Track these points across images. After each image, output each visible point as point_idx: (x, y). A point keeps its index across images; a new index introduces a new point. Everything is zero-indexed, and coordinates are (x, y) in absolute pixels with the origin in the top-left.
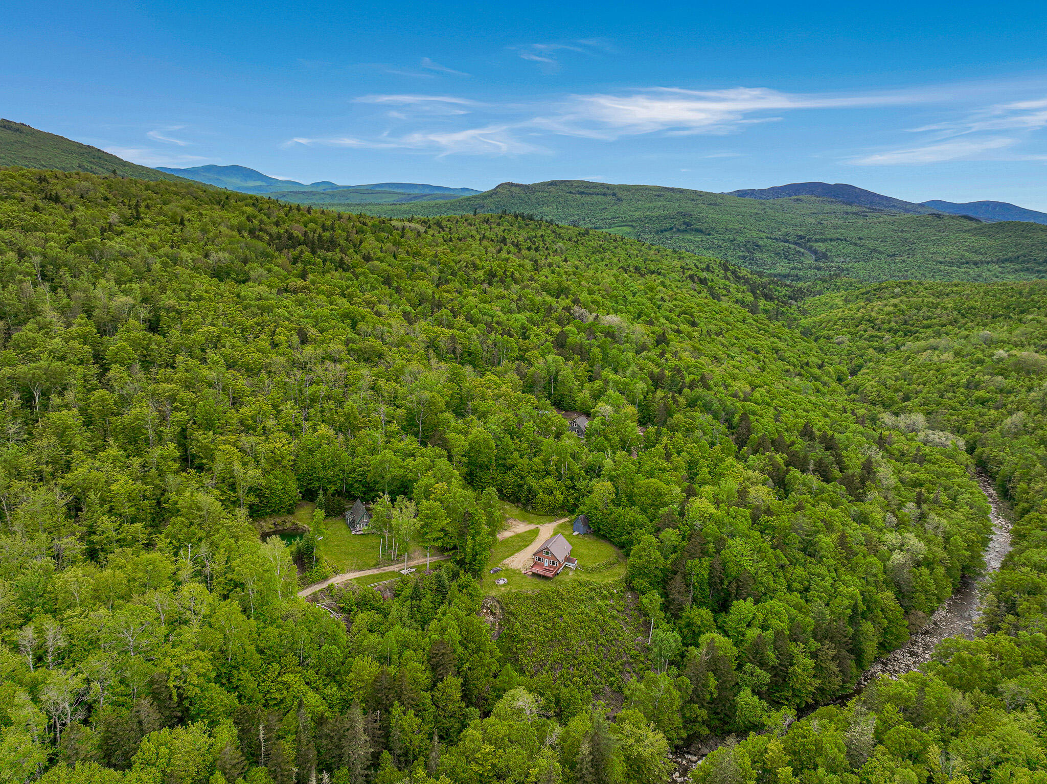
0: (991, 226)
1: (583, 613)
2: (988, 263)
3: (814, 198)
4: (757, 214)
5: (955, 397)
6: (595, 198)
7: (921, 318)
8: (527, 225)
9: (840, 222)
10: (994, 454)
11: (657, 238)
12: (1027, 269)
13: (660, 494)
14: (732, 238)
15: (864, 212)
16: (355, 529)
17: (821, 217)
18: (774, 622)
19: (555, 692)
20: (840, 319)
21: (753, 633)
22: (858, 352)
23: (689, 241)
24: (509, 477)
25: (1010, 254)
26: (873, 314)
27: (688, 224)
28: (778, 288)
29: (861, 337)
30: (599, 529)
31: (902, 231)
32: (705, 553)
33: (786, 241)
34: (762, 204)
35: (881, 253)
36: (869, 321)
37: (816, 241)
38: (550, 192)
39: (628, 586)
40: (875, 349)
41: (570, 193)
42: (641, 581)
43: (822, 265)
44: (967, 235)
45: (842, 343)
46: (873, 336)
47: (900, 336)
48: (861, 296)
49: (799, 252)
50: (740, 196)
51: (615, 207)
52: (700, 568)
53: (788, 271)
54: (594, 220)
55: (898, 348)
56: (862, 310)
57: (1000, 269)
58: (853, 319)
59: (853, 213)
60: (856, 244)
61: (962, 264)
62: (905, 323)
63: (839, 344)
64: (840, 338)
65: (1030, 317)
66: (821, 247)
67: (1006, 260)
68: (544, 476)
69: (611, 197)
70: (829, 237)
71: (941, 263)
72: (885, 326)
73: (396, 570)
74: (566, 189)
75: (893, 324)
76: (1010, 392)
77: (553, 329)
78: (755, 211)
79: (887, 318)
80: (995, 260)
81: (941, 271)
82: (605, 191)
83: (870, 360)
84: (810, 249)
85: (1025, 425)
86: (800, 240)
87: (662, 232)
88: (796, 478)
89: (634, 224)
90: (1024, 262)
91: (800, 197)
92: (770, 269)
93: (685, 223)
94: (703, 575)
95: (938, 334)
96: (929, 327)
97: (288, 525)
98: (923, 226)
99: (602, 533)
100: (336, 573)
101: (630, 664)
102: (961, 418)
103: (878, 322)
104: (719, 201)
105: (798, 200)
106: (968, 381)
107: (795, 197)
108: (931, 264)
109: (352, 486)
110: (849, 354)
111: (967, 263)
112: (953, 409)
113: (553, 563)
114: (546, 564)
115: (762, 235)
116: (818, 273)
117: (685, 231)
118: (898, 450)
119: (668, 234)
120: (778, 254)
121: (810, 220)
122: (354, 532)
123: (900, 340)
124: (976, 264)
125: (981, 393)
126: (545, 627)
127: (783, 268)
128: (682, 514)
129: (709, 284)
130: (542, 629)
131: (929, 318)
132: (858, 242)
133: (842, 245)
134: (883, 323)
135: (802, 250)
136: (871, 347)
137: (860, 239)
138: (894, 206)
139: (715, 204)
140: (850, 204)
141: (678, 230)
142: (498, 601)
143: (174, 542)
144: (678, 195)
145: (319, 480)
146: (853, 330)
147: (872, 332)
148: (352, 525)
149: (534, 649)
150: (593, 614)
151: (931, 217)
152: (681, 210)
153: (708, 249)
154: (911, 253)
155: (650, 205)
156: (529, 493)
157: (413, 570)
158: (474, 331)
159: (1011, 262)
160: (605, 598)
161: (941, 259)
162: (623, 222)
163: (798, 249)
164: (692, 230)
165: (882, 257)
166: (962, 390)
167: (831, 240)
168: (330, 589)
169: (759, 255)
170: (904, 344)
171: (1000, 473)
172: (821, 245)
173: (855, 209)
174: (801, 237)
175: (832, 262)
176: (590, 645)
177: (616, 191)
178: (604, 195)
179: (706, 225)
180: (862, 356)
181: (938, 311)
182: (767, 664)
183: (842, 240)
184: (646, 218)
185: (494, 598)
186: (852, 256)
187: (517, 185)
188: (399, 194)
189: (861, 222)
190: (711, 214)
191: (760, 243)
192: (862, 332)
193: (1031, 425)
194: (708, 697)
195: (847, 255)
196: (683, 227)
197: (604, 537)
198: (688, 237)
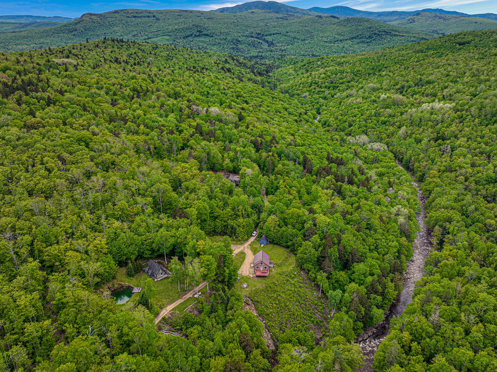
0: (344, 21)
1: (288, 290)
2: (346, 40)
3: (260, 11)
4: (234, 22)
5: (372, 122)
6: (144, 20)
7: (338, 79)
8: (122, 46)
9: (276, 24)
10: (398, 149)
11: (185, 41)
12: (363, 42)
13: (299, 216)
14: (224, 38)
15: (286, 17)
16: (156, 278)
17: (266, 21)
18: (375, 271)
19: (296, 337)
20: (301, 84)
21: (369, 279)
22: (315, 101)
23: (202, 42)
24: (218, 223)
25: (354, 35)
26: (316, 79)
27: (200, 32)
28: (260, 67)
29: (314, 92)
30: (273, 240)
31: (306, 26)
32: (334, 244)
33: (252, 37)
34: (235, 16)
35: (298, 39)
36: (315, 83)
37: (267, 35)
38: (116, 18)
39: (301, 268)
40: (322, 98)
41: (128, 17)
42: (308, 265)
43: (272, 49)
44: (334, 26)
45: (306, 97)
46: (319, 91)
47: (331, 90)
48: (302, 67)
49: (259, 42)
50: (222, 12)
51: (157, 24)
52: (334, 252)
53: (257, 54)
54: (146, 34)
55: (333, 97)
56: (310, 78)
57: (351, 43)
58: (307, 83)
59: (281, 18)
60: (285, 35)
61: (335, 41)
62: (332, 83)
63: (304, 97)
64: (305, 94)
65: (384, 73)
66: (269, 38)
67: (353, 38)
68: (236, 218)
69: (153, 18)
70: (272, 32)
71: (326, 42)
72: (323, 85)
73: (191, 296)
74: (125, 14)
75: (327, 84)
76: (394, 116)
77: (192, 123)
78: (233, 21)
79: (323, 80)
80: (349, 38)
81: (327, 46)
82: (148, 14)
83: (323, 105)
84: (264, 40)
85: (407, 132)
86: (259, 36)
87: (186, 37)
88: (346, 189)
89: (170, 34)
90: (361, 38)
91: (253, 10)
92: (248, 54)
93: (198, 31)
94: (336, 255)
95: (348, 88)
96: (342, 83)
97: (116, 286)
98: (314, 22)
99: (276, 242)
100: (161, 308)
101: (316, 308)
102: (378, 132)
103: (320, 83)
104: (212, 16)
105: (252, 12)
106: (375, 113)
107: (251, 11)
108: (322, 43)
109: (143, 253)
110: (312, 103)
111: (337, 41)
112: (373, 128)
113: (266, 268)
114: (262, 269)
115: (240, 34)
116: (271, 53)
117: (199, 36)
118: (363, 156)
119: (190, 39)
120: (249, 45)
121: (261, 24)
122: (156, 280)
123: (333, 92)
124: (341, 41)
125: (383, 118)
126: (276, 304)
127: (254, 52)
128: (315, 225)
129: (232, 71)
130: (275, 305)
131: (341, 79)
132: (287, 34)
133: (279, 36)
134: (322, 84)
135: (261, 41)
136: (320, 97)
137: (287, 32)
138: (298, 12)
139: (211, 18)
140: (278, 13)
141: (195, 36)
142: (249, 297)
143: (75, 325)
144: (190, 14)
145: (125, 255)
146: (309, 89)
147: (318, 89)
148: (152, 275)
149: (275, 317)
150: (293, 289)
151: (317, 18)
152: (194, 23)
153: (214, 45)
154: (312, 37)
155: (176, 21)
156: (232, 229)
157: (200, 293)
158: (154, 134)
159: (356, 39)
160: (293, 278)
161: (326, 40)
162: (164, 33)
163: (259, 41)
164: (203, 35)
165: (299, 41)
166: (374, 118)
167: (274, 34)
168: (164, 319)
169: (240, 46)
170: (335, 94)
171: (405, 159)
172: (269, 37)
173: (280, 16)
174: (259, 34)
175: (276, 46)
176: (297, 305)
177: (155, 14)
178: (148, 17)
179: (209, 31)
180: (318, 103)
181: (345, 74)
182: (378, 292)
183: (279, 34)
184: (176, 30)
185: (246, 296)
186: (285, 42)
187: (95, 15)
188: (13, 23)
189: (285, 22)
190: (210, 24)
191: (240, 39)
192: (313, 90)
193: (409, 132)
194: (361, 316)
195: (282, 42)
196: (198, 33)
197: (277, 244)
198: (202, 39)
